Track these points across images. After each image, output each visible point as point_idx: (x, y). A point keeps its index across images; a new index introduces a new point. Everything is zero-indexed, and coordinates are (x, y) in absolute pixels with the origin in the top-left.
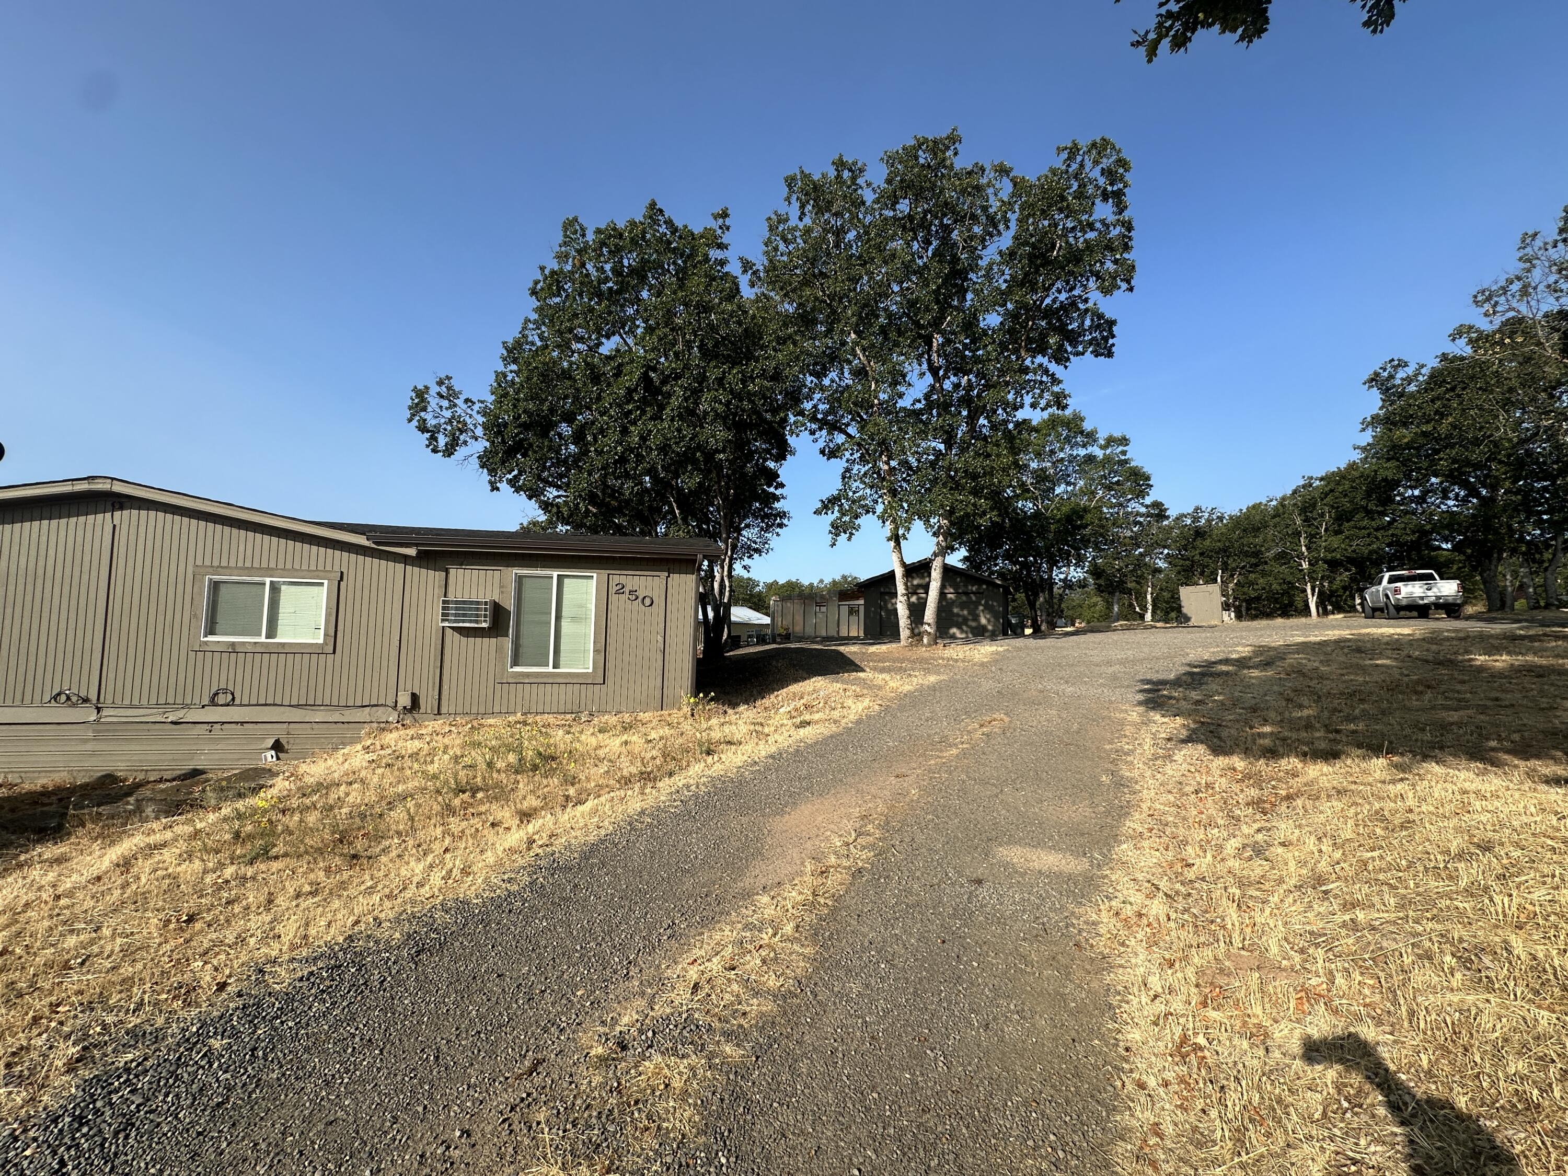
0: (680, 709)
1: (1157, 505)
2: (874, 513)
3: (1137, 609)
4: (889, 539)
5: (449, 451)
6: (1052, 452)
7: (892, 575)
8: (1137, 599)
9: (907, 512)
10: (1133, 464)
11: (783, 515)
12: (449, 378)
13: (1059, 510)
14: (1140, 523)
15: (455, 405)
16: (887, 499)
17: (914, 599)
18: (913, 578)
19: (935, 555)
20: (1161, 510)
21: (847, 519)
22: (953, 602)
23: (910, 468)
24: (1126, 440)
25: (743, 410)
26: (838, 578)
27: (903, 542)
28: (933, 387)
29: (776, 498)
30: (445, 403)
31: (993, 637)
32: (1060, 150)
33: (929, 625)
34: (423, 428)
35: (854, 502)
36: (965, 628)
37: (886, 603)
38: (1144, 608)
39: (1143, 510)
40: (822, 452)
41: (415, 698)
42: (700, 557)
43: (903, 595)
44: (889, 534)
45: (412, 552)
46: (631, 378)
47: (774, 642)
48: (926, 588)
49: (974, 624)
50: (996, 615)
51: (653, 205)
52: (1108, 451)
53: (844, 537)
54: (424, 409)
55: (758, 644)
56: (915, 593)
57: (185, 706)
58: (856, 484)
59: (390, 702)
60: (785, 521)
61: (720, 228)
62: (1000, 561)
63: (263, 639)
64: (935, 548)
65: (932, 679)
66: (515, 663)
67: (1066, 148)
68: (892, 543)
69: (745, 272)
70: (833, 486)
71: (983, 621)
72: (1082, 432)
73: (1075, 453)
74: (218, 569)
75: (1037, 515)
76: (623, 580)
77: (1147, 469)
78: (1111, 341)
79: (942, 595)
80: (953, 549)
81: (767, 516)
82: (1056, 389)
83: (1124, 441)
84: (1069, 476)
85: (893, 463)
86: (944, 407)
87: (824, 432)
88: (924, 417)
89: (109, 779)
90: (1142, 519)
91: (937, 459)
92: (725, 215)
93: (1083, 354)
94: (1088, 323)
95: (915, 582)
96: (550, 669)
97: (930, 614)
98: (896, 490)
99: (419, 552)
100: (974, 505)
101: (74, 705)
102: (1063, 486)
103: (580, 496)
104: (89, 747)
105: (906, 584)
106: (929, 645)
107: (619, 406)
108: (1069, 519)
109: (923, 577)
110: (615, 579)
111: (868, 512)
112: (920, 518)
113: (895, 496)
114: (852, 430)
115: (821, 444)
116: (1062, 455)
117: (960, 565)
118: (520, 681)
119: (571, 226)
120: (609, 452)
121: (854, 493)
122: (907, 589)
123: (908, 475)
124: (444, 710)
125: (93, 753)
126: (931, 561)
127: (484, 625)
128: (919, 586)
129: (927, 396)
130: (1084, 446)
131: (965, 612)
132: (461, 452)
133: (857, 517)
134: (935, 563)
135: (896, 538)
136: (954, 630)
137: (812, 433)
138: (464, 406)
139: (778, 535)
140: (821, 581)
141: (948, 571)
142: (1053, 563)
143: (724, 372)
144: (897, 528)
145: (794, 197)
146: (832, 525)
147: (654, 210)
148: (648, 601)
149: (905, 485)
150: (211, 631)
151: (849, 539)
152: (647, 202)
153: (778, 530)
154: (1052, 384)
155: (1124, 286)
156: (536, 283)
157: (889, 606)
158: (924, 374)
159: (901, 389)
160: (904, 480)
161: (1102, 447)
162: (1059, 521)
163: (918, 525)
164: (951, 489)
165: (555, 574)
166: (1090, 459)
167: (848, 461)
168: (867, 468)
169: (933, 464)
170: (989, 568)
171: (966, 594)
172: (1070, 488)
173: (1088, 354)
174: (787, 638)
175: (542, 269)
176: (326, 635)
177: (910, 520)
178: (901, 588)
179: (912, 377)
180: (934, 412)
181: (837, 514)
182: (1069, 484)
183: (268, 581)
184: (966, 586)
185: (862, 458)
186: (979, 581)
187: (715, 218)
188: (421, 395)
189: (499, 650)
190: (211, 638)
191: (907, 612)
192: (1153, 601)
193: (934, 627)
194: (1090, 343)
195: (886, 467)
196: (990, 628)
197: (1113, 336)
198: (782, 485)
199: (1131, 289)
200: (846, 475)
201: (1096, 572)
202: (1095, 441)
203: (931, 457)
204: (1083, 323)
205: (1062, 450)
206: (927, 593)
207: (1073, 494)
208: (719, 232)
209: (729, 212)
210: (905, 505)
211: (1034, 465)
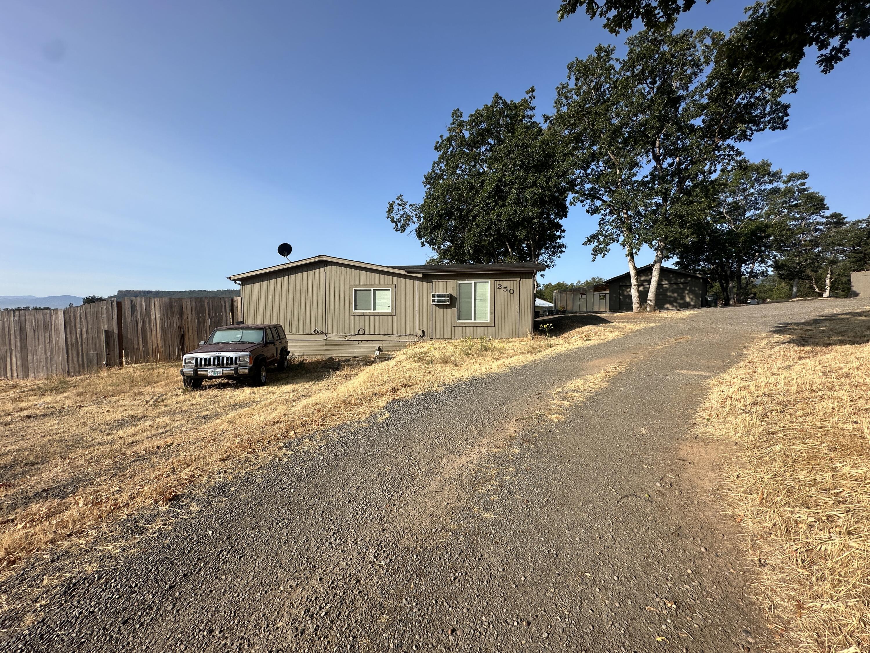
0: (527, 337)
1: (835, 215)
2: (618, 241)
3: (817, 290)
4: (627, 256)
5: (403, 230)
6: (745, 190)
7: (628, 275)
8: (816, 283)
9: (638, 239)
10: (810, 191)
11: (562, 246)
12: (401, 196)
13: (746, 228)
14: (819, 229)
15: (405, 208)
16: (626, 233)
17: (641, 288)
18: (641, 276)
19: (655, 262)
20: (839, 219)
21: (602, 246)
22: (667, 290)
23: (641, 215)
24: (806, 175)
25: (546, 196)
26: (589, 279)
27: (635, 257)
28: (655, 167)
29: (560, 237)
30: (401, 208)
31: (694, 307)
32: (747, 10)
33: (650, 300)
34: (393, 221)
35: (606, 237)
36: (675, 304)
37: (623, 291)
38: (823, 289)
39: (824, 220)
40: (588, 211)
41: (423, 332)
42: (535, 271)
43: (635, 285)
44: (627, 253)
45: (420, 276)
46: (489, 188)
47: (558, 314)
48: (649, 282)
49: (681, 302)
50: (696, 296)
51: (497, 95)
52: (789, 185)
53: (600, 256)
54: (392, 212)
55: (549, 315)
56: (642, 285)
57: (351, 335)
58: (607, 227)
59: (415, 334)
60: (563, 249)
61: (530, 98)
62: (702, 263)
63: (372, 311)
64: (655, 258)
65: (652, 325)
66: (459, 319)
67: (751, 8)
68: (629, 258)
69: (545, 122)
70: (594, 229)
71: (688, 299)
72: (769, 174)
73: (763, 188)
74: (357, 286)
75: (730, 232)
76: (501, 282)
77: (822, 194)
78: (785, 119)
79: (659, 285)
80: (668, 258)
81: (554, 247)
82: (739, 158)
83: (804, 176)
84: (757, 203)
85: (629, 213)
86: (663, 179)
87: (589, 201)
88: (650, 185)
89: (331, 359)
90: (822, 227)
91: (658, 209)
92: (533, 90)
93: (763, 130)
94: (768, 109)
95: (642, 279)
96: (473, 321)
97: (651, 295)
98: (631, 228)
99: (423, 275)
100: (681, 233)
101: (320, 334)
102: (752, 211)
103: (470, 246)
104: (325, 348)
105: (637, 279)
106: (651, 311)
107: (485, 201)
108: (753, 233)
109: (647, 276)
110: (498, 283)
111: (614, 241)
112: (646, 242)
113: (630, 231)
114: (605, 198)
115: (587, 207)
116: (752, 190)
117: (673, 267)
118: (461, 325)
119: (457, 114)
120: (483, 225)
121: (606, 232)
122: (637, 282)
123: (639, 219)
124: (434, 337)
125: (326, 350)
126: (653, 265)
127: (448, 303)
128: (645, 281)
129: (652, 174)
130: (771, 182)
131: (676, 295)
132: (408, 229)
133: (608, 244)
134: (655, 267)
135: (631, 255)
136: (668, 306)
137: (582, 202)
138: (409, 208)
139: (559, 257)
140: (579, 282)
141: (664, 271)
142: (741, 261)
143: (536, 178)
144: (632, 249)
145: (572, 74)
146: (593, 250)
147: (497, 97)
148: (512, 292)
149: (636, 224)
150: (356, 309)
151: (603, 257)
152: (494, 95)
153: (559, 254)
154: (737, 156)
155: (790, 90)
156: (437, 143)
157: (625, 293)
158: (650, 161)
159: (635, 170)
160: (636, 222)
161: (784, 182)
162: (746, 235)
163: (645, 246)
164: (666, 225)
165: (473, 282)
166: (776, 191)
167: (602, 215)
168: (614, 217)
169: (654, 212)
170: (694, 268)
171: (676, 284)
172: (757, 212)
173: (767, 130)
174: (564, 312)
175: (441, 136)
176: (392, 309)
177: (640, 244)
178: (633, 281)
179: (643, 163)
180: (656, 182)
181: (596, 244)
182: (756, 209)
183: (372, 289)
184: (676, 279)
185: (610, 212)
186: (686, 276)
187: (528, 94)
188: (391, 205)
189: (454, 313)
190: (356, 311)
191: (637, 294)
192: (831, 283)
193: (654, 302)
194: (769, 121)
195: (625, 216)
196: (692, 303)
197: (787, 115)
198: (564, 231)
199: (795, 91)
200: (601, 223)
201: (777, 266)
202: (779, 178)
203: (654, 208)
204: (764, 110)
205: (753, 186)
206: (649, 284)
207: (760, 216)
208: (529, 100)
209: (535, 88)
210: (637, 236)
211: (730, 200)
